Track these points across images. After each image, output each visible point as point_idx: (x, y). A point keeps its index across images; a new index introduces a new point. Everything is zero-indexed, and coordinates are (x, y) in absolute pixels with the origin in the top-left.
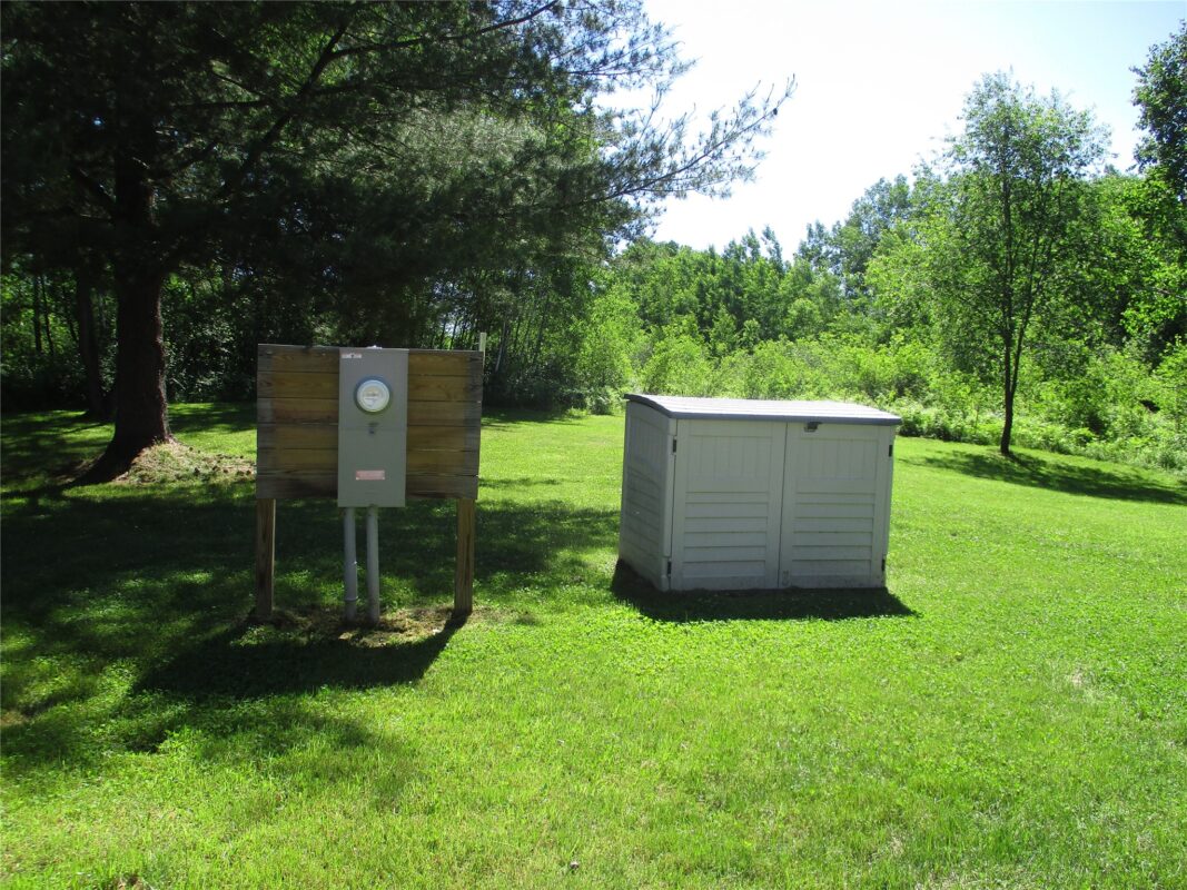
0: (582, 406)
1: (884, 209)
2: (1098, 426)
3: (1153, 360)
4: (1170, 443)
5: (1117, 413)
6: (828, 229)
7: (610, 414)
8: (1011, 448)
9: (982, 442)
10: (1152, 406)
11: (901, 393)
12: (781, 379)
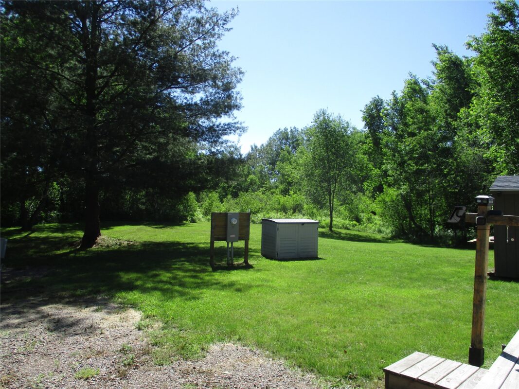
0: (187, 220)
1: (280, 140)
2: (358, 220)
3: (373, 197)
4: (380, 225)
5: (364, 216)
6: (259, 147)
7: (196, 222)
8: (332, 229)
9: (323, 227)
10: (374, 213)
11: (294, 212)
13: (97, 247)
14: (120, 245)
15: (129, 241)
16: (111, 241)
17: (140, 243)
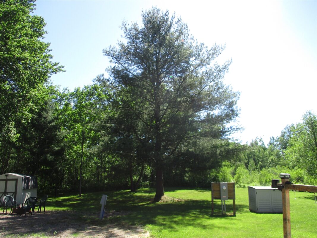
1: (289, 132)
6: (275, 138)
12: (268, 179)
13: (161, 202)
14: (173, 201)
15: (179, 199)
16: (169, 199)
17: (185, 200)
